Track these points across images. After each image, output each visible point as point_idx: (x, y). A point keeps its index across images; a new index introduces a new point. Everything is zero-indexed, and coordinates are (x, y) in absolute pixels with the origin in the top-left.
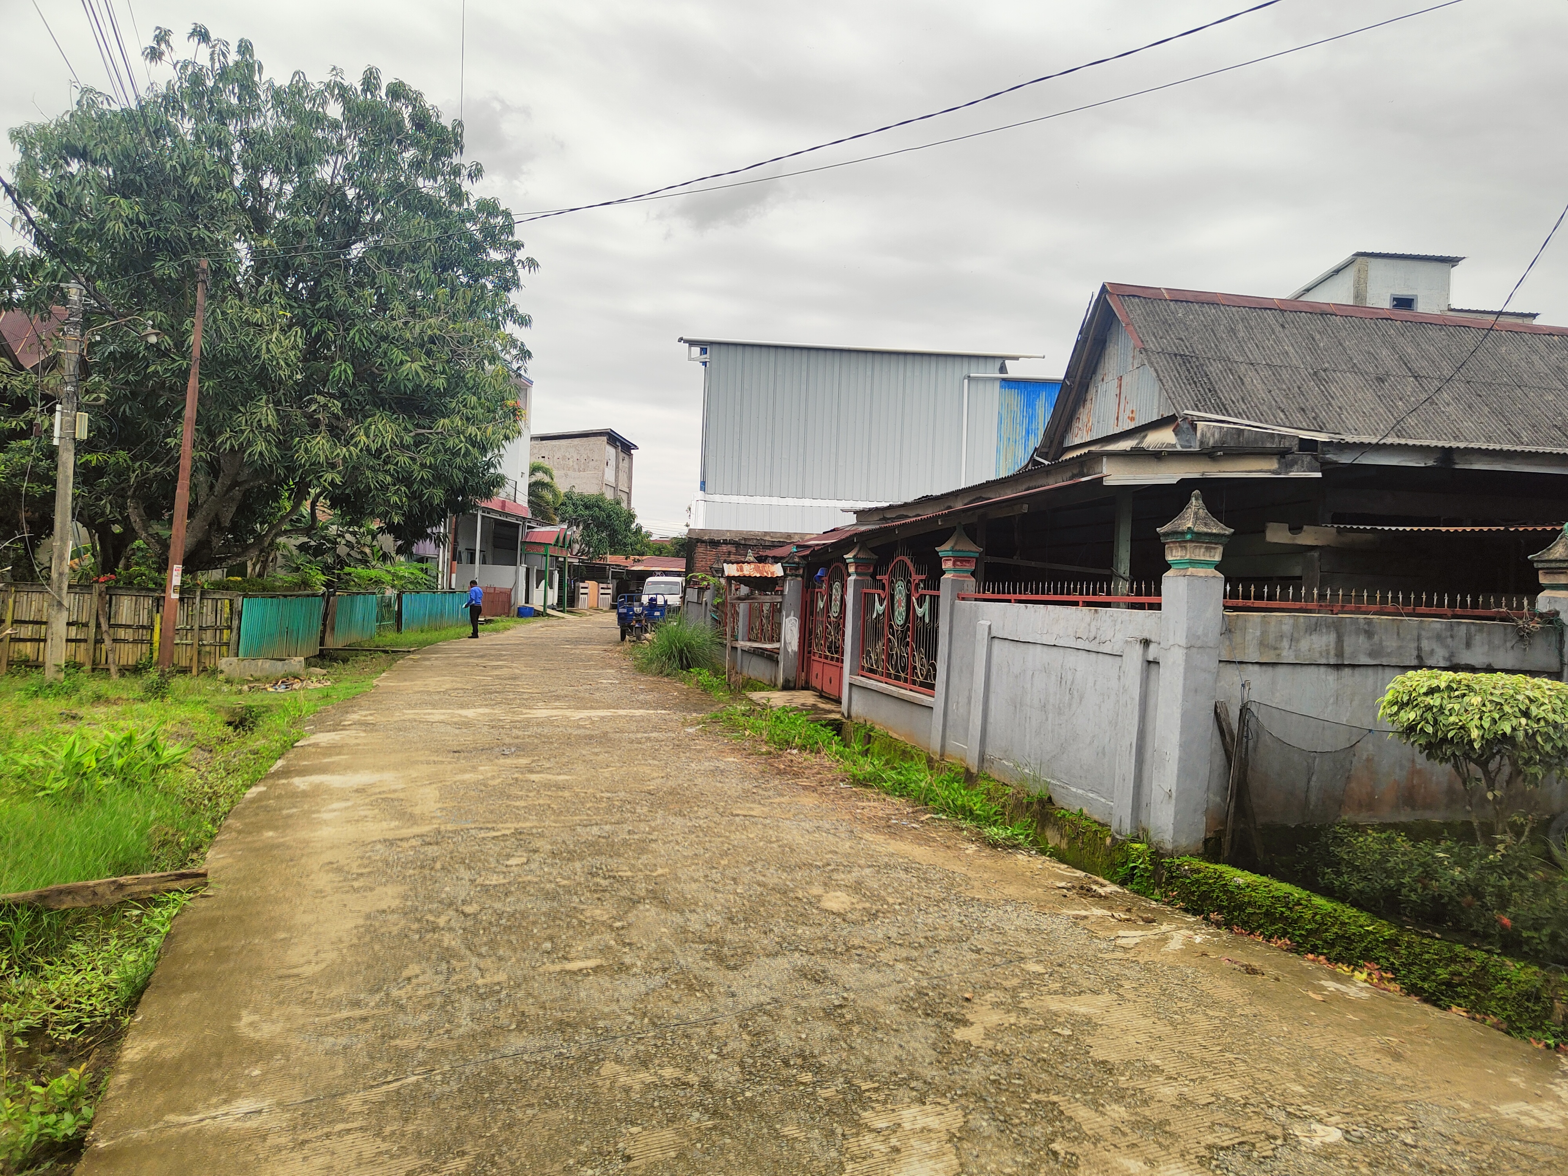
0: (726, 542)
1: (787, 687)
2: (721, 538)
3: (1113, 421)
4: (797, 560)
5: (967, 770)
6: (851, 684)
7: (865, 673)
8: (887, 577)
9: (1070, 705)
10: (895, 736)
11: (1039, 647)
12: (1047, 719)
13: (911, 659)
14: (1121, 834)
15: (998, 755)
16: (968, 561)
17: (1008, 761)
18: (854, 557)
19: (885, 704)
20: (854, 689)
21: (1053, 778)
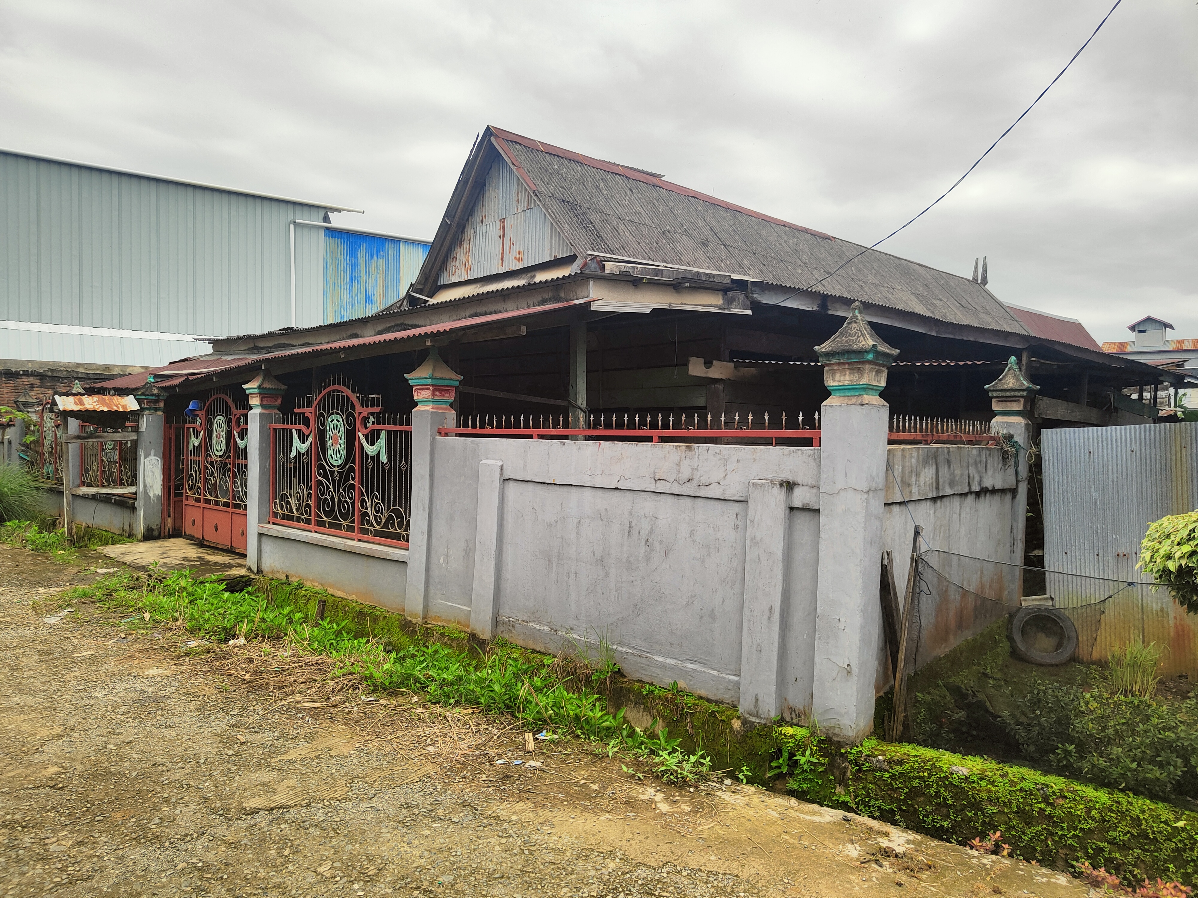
0: (26, 374)
1: (150, 536)
2: (21, 369)
3: (497, 261)
4: (156, 391)
5: (473, 636)
6: (260, 535)
7: (279, 520)
8: (312, 410)
9: (648, 559)
10: (339, 594)
11: (588, 492)
12: (607, 575)
13: (358, 504)
14: (758, 716)
15: (520, 617)
16: (447, 391)
17: (540, 623)
18: (259, 387)
19: (318, 556)
20: (264, 540)
21: (620, 645)
